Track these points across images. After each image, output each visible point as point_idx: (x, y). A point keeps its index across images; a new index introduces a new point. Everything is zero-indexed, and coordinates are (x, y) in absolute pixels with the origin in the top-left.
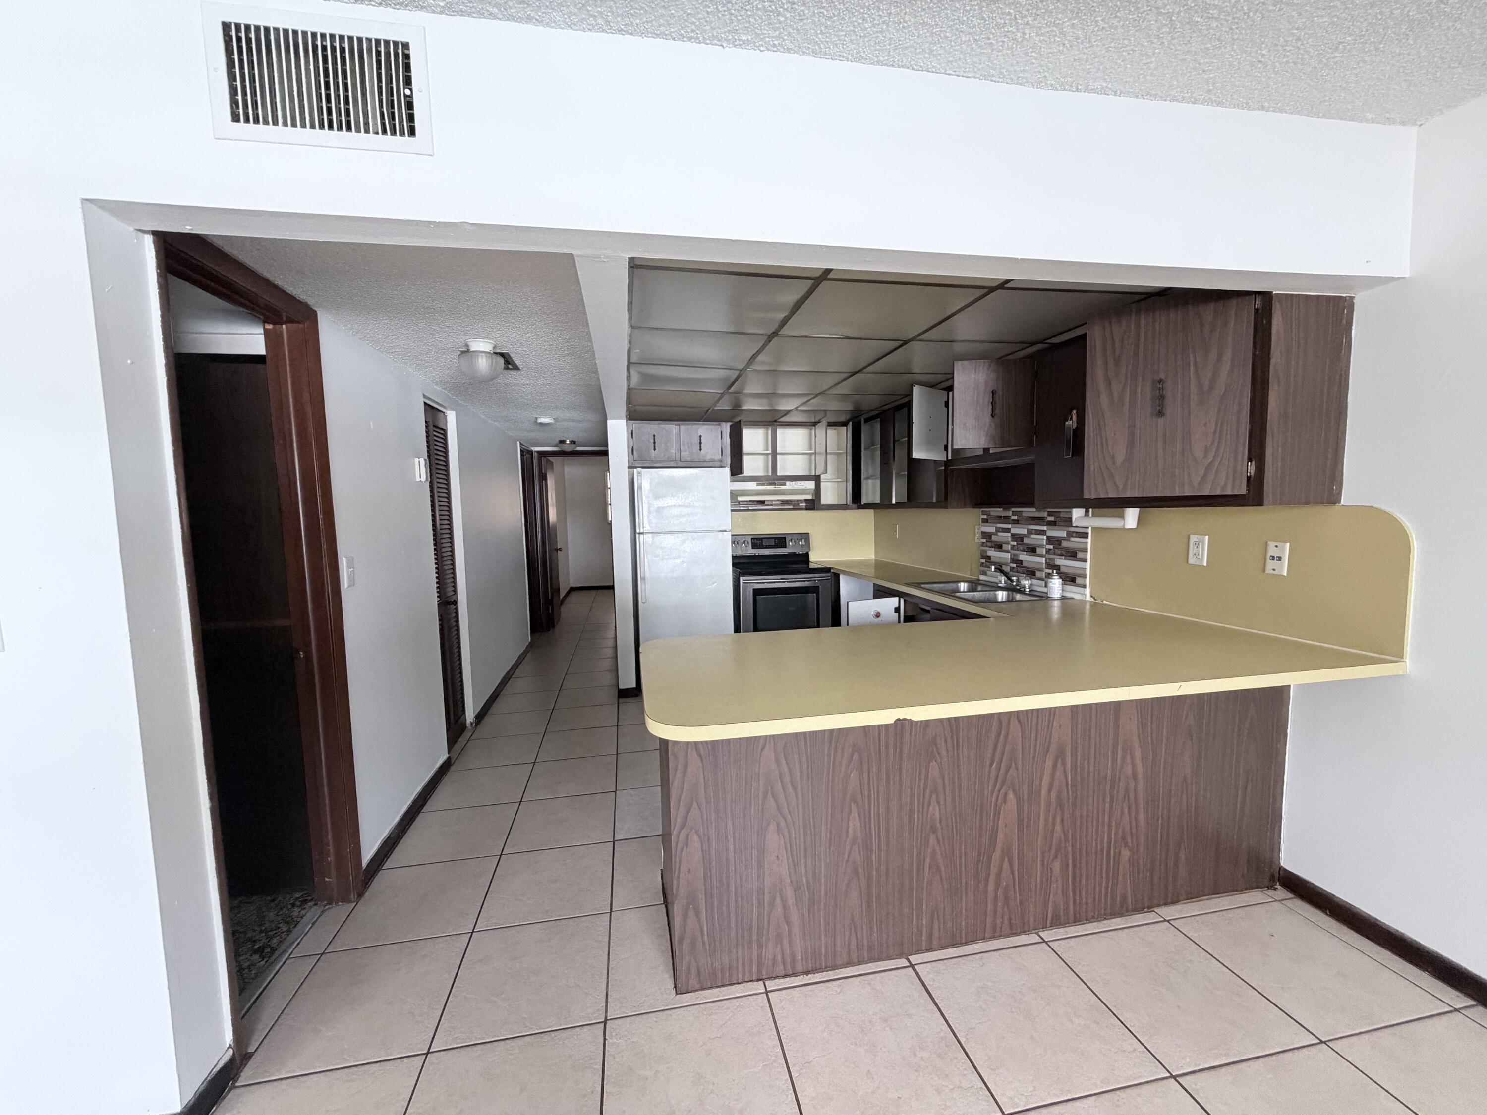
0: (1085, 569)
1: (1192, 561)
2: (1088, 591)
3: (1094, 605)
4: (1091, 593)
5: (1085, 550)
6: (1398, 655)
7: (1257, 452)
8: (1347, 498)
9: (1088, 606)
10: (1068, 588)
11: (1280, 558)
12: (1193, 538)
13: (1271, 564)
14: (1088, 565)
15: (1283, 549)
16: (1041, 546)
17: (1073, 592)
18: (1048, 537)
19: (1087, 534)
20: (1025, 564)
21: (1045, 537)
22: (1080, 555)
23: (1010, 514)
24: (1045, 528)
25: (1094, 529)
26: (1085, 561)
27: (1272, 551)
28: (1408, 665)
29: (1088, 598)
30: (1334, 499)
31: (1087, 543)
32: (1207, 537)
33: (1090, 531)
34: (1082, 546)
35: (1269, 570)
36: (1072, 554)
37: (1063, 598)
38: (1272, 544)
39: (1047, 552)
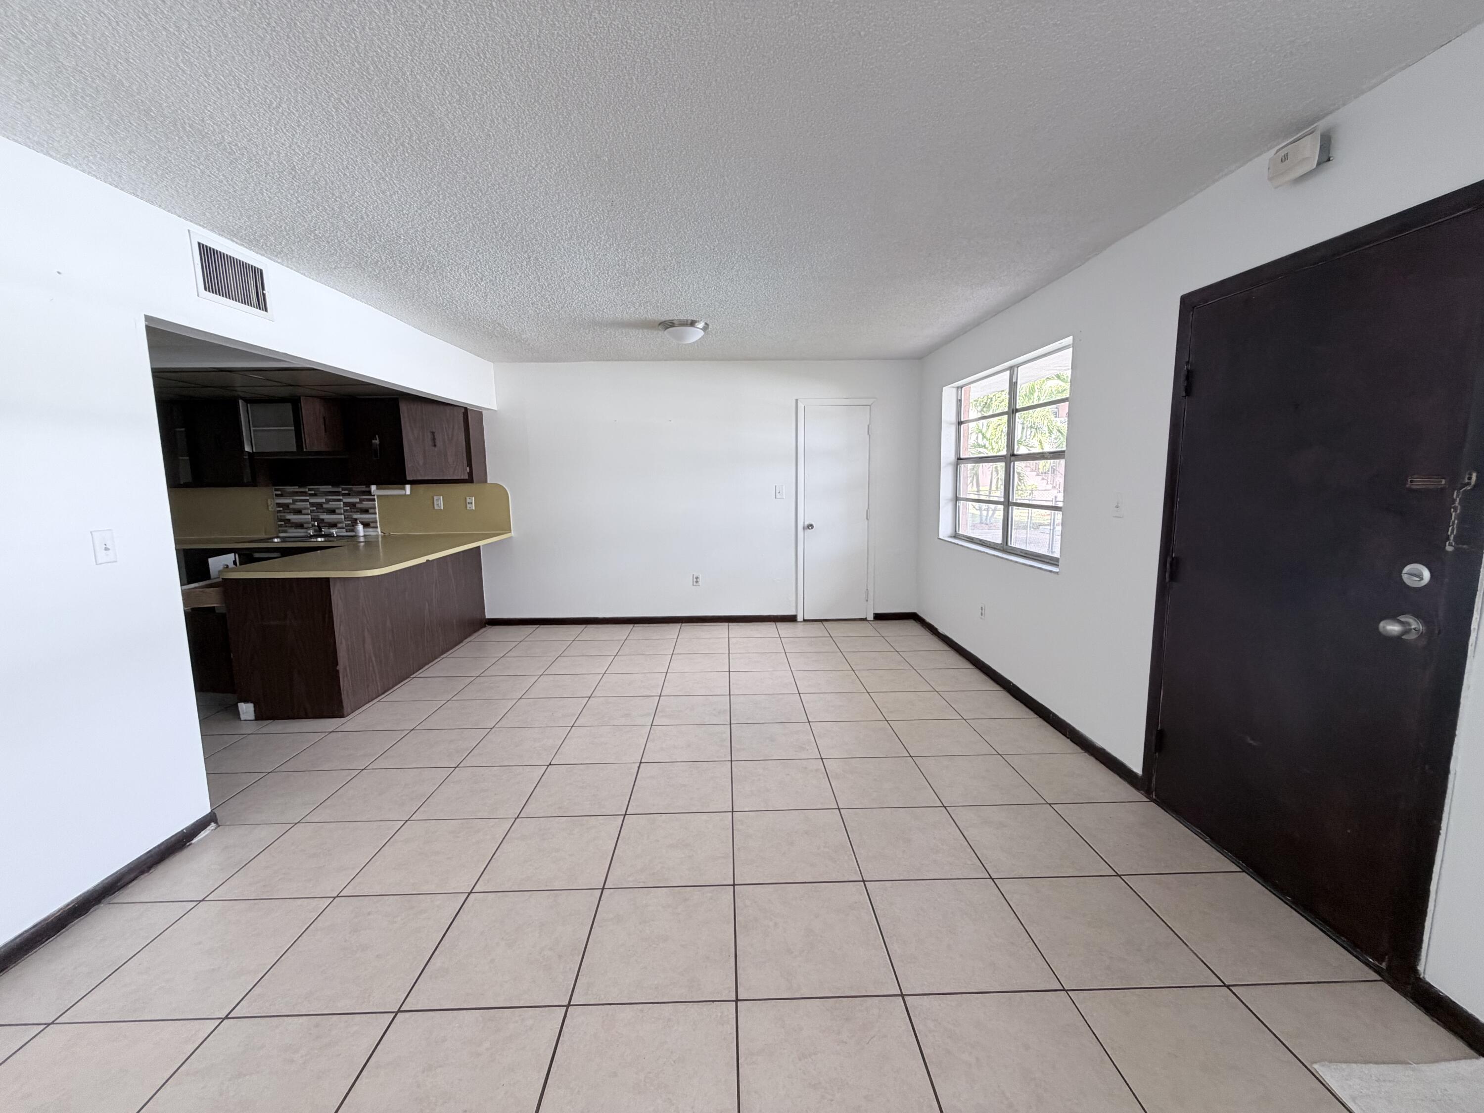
0: (376, 518)
1: (436, 507)
2: (379, 529)
3: (384, 537)
4: (381, 529)
5: (375, 508)
6: (510, 531)
7: (470, 465)
8: (488, 482)
9: (380, 539)
10: (366, 530)
11: (471, 503)
12: (435, 498)
13: (468, 506)
14: (377, 516)
15: (472, 500)
16: (340, 508)
17: (371, 532)
18: (344, 503)
19: (374, 499)
20: (326, 521)
21: (342, 503)
22: (371, 511)
23: (307, 490)
24: (341, 498)
25: (378, 496)
26: (375, 514)
27: (468, 501)
28: (513, 534)
29: (380, 533)
30: (486, 481)
31: (375, 504)
32: (441, 497)
33: (376, 497)
34: (373, 506)
35: (468, 508)
36: (366, 511)
37: (365, 536)
38: (468, 498)
39: (344, 512)
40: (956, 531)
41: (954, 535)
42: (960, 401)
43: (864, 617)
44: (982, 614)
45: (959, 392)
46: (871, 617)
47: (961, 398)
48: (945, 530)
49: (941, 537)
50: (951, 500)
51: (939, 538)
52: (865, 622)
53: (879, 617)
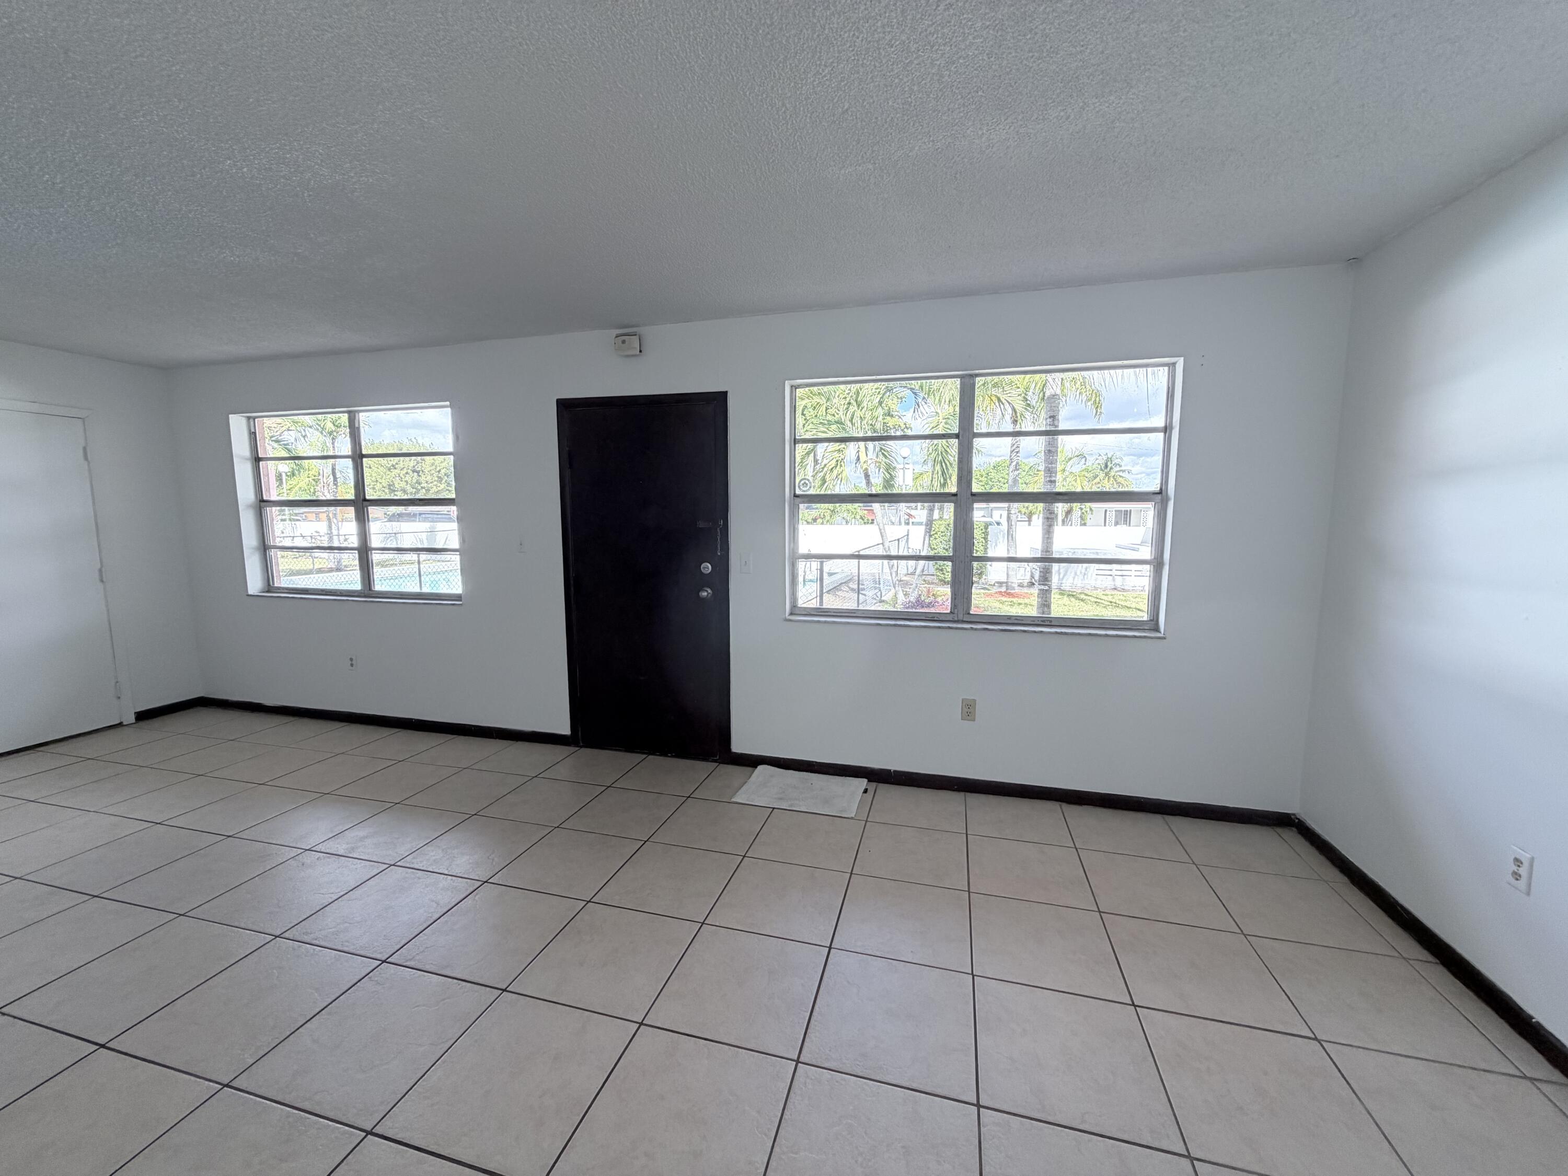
40: (269, 585)
41: (267, 590)
42: (255, 433)
43: (117, 722)
44: (352, 665)
45: (252, 423)
46: (132, 719)
47: (255, 430)
48: (254, 584)
49: (250, 592)
50: (258, 549)
51: (248, 595)
52: (119, 730)
53: (143, 716)
